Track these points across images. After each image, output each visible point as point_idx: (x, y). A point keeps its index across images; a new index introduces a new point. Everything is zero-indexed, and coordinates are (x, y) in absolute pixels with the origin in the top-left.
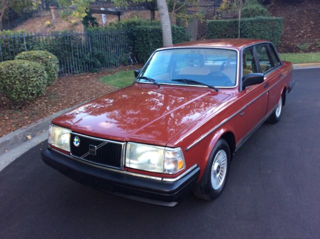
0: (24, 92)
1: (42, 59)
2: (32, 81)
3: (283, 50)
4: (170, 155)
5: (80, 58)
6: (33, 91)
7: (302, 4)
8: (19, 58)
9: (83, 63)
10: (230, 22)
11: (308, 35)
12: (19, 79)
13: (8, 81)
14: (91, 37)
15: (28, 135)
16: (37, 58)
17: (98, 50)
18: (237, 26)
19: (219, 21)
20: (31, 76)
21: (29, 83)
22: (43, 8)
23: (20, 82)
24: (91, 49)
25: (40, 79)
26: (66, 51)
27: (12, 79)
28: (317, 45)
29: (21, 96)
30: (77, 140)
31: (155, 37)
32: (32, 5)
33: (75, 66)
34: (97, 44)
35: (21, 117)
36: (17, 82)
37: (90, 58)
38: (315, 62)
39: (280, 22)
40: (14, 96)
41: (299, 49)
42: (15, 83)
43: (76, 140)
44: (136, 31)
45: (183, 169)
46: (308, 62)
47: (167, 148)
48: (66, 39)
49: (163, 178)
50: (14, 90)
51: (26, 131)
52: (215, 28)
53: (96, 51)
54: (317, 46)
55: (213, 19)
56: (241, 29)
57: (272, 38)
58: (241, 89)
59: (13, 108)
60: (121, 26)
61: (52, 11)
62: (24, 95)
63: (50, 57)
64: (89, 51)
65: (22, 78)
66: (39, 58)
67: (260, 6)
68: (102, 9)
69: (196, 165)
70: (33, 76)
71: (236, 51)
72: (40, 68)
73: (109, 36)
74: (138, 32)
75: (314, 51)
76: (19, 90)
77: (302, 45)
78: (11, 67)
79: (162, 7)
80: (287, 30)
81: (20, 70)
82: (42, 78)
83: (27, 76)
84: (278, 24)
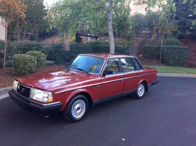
0: (23, 69)
1: (38, 55)
2: (28, 64)
3: (187, 66)
4: (46, 95)
6: (28, 69)
8: (27, 54)
9: (65, 60)
10: (156, 47)
13: (17, 63)
16: (35, 55)
18: (160, 49)
19: (150, 46)
20: (28, 62)
21: (26, 65)
24: (70, 54)
25: (32, 64)
27: (19, 62)
29: (22, 71)
31: (107, 51)
34: (74, 51)
36: (21, 64)
37: (69, 58)
40: (19, 70)
44: (97, 47)
49: (41, 104)
50: (19, 68)
52: (147, 49)
55: (147, 44)
56: (162, 52)
57: (180, 58)
59: (18, 76)
63: (42, 55)
65: (24, 62)
66: (36, 55)
67: (177, 39)
68: (89, 35)
69: (60, 102)
72: (33, 59)
74: (98, 47)
76: (21, 68)
78: (20, 57)
80: (192, 55)
81: (23, 59)
82: (33, 64)
83: (26, 62)
84: (184, 50)
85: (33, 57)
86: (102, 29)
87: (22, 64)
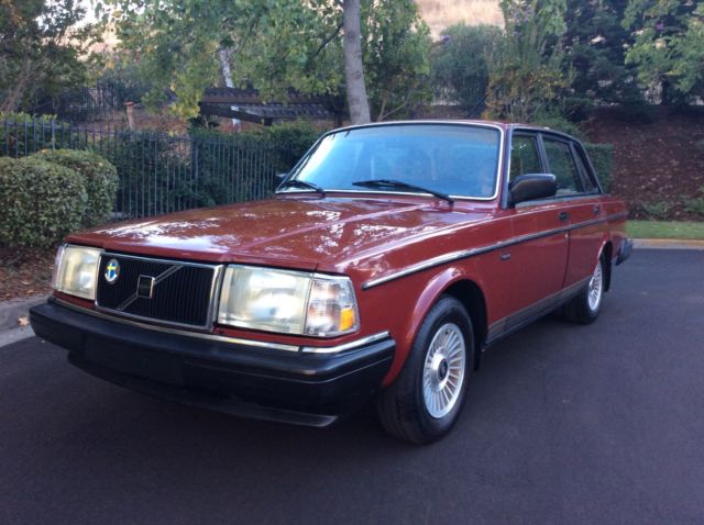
0: (29, 225)
1: (84, 166)
2: (52, 202)
4: (324, 295)
5: (171, 187)
6: (49, 224)
7: (654, 125)
9: (177, 198)
11: (667, 187)
12: (23, 196)
14: (200, 147)
15: (23, 316)
16: (70, 163)
17: (211, 177)
20: (49, 193)
21: (43, 208)
22: (112, 105)
23: (23, 202)
24: (197, 174)
25: (70, 203)
26: (143, 173)
27: (7, 193)
28: (685, 207)
29: (21, 234)
30: (114, 268)
32: (89, 96)
33: (158, 203)
34: (211, 163)
35: (14, 281)
36: (18, 202)
37: (194, 189)
38: (682, 237)
39: (605, 155)
40: (7, 234)
41: (647, 213)
42: (12, 204)
43: (111, 268)
45: (352, 330)
46: (665, 237)
47: (317, 275)
48: (146, 145)
49: (301, 347)
50: (8, 220)
51: (19, 308)
53: (208, 179)
54: (686, 210)
58: (505, 205)
60: (269, 135)
61: (129, 110)
62: (29, 231)
63: (101, 164)
64: (193, 177)
65: (31, 193)
66: (77, 163)
67: (565, 121)
69: (386, 333)
70: (56, 191)
71: (497, 130)
72: (73, 178)
73: (240, 153)
75: (679, 219)
76: (19, 219)
77: (654, 205)
78: (9, 168)
79: (358, 101)
80: (621, 175)
81: (28, 177)
82: (74, 200)
83: (42, 190)
84: (603, 157)
85: (70, 172)
86: (304, 78)
87: (24, 201)
